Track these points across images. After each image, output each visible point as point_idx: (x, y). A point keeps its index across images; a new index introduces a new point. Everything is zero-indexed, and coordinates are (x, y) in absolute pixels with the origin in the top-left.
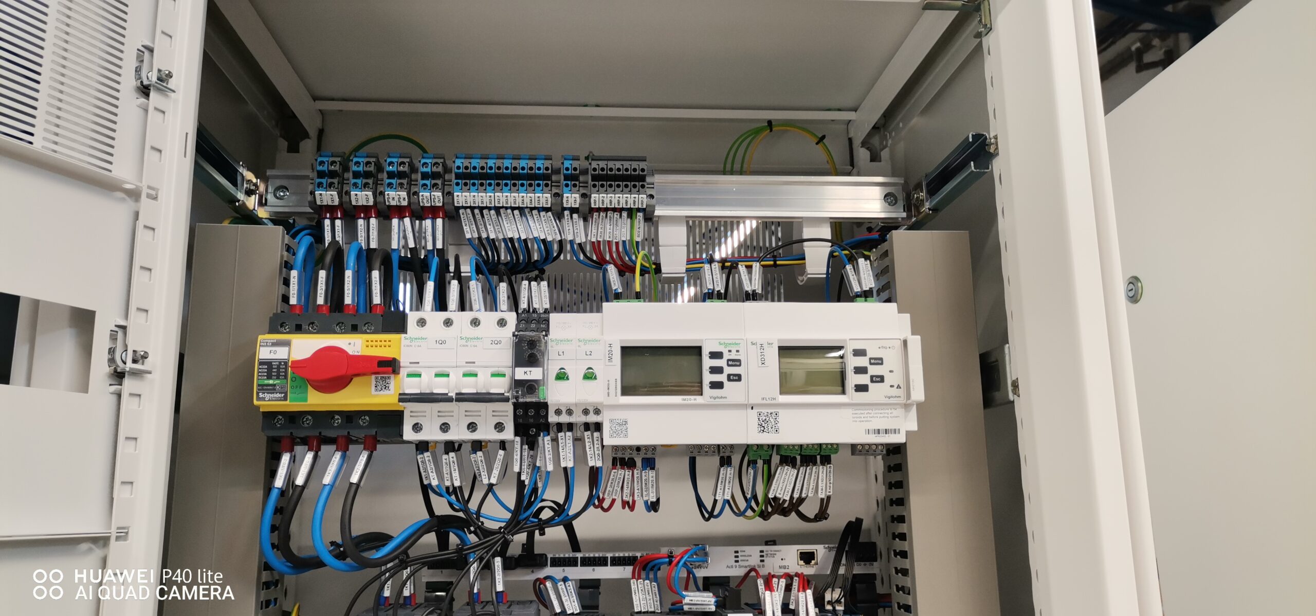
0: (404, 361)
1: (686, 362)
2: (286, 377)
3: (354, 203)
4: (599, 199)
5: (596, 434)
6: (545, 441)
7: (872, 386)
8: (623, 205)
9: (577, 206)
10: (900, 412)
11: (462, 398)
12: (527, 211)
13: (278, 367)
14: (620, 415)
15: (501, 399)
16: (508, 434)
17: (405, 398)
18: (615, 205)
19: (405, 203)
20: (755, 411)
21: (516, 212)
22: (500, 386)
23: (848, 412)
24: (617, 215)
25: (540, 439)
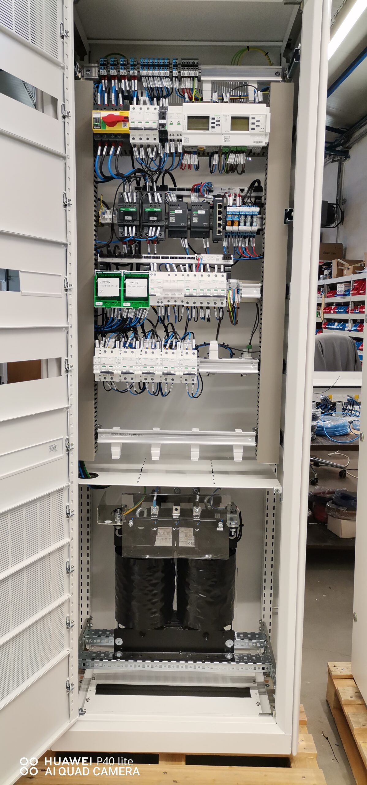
0: (130, 118)
1: (205, 120)
2: (100, 122)
3: (111, 74)
4: (184, 73)
5: (181, 143)
6: (167, 144)
7: (256, 128)
8: (191, 75)
9: (177, 75)
10: (264, 136)
11: (145, 129)
12: (162, 77)
13: (98, 120)
14: (187, 136)
15: (156, 129)
16: (157, 141)
17: (131, 129)
18: (188, 75)
19: (126, 75)
20: (223, 136)
21: (159, 78)
22: (155, 126)
23: (249, 136)
24: (189, 79)
25: (166, 144)
